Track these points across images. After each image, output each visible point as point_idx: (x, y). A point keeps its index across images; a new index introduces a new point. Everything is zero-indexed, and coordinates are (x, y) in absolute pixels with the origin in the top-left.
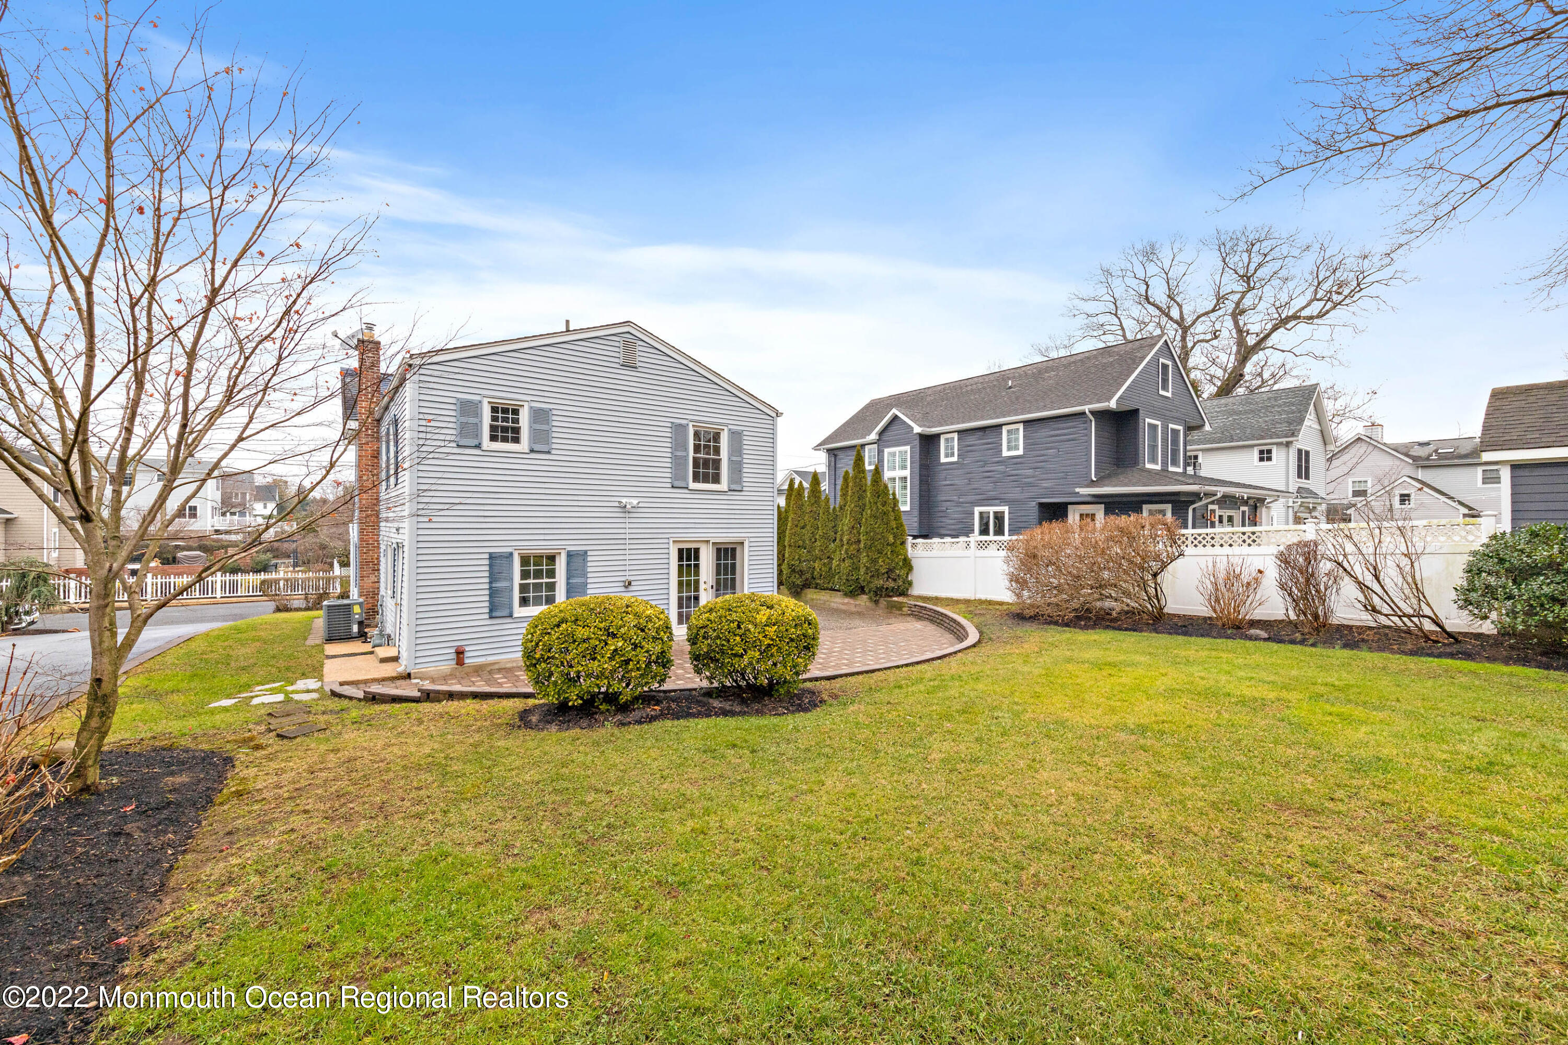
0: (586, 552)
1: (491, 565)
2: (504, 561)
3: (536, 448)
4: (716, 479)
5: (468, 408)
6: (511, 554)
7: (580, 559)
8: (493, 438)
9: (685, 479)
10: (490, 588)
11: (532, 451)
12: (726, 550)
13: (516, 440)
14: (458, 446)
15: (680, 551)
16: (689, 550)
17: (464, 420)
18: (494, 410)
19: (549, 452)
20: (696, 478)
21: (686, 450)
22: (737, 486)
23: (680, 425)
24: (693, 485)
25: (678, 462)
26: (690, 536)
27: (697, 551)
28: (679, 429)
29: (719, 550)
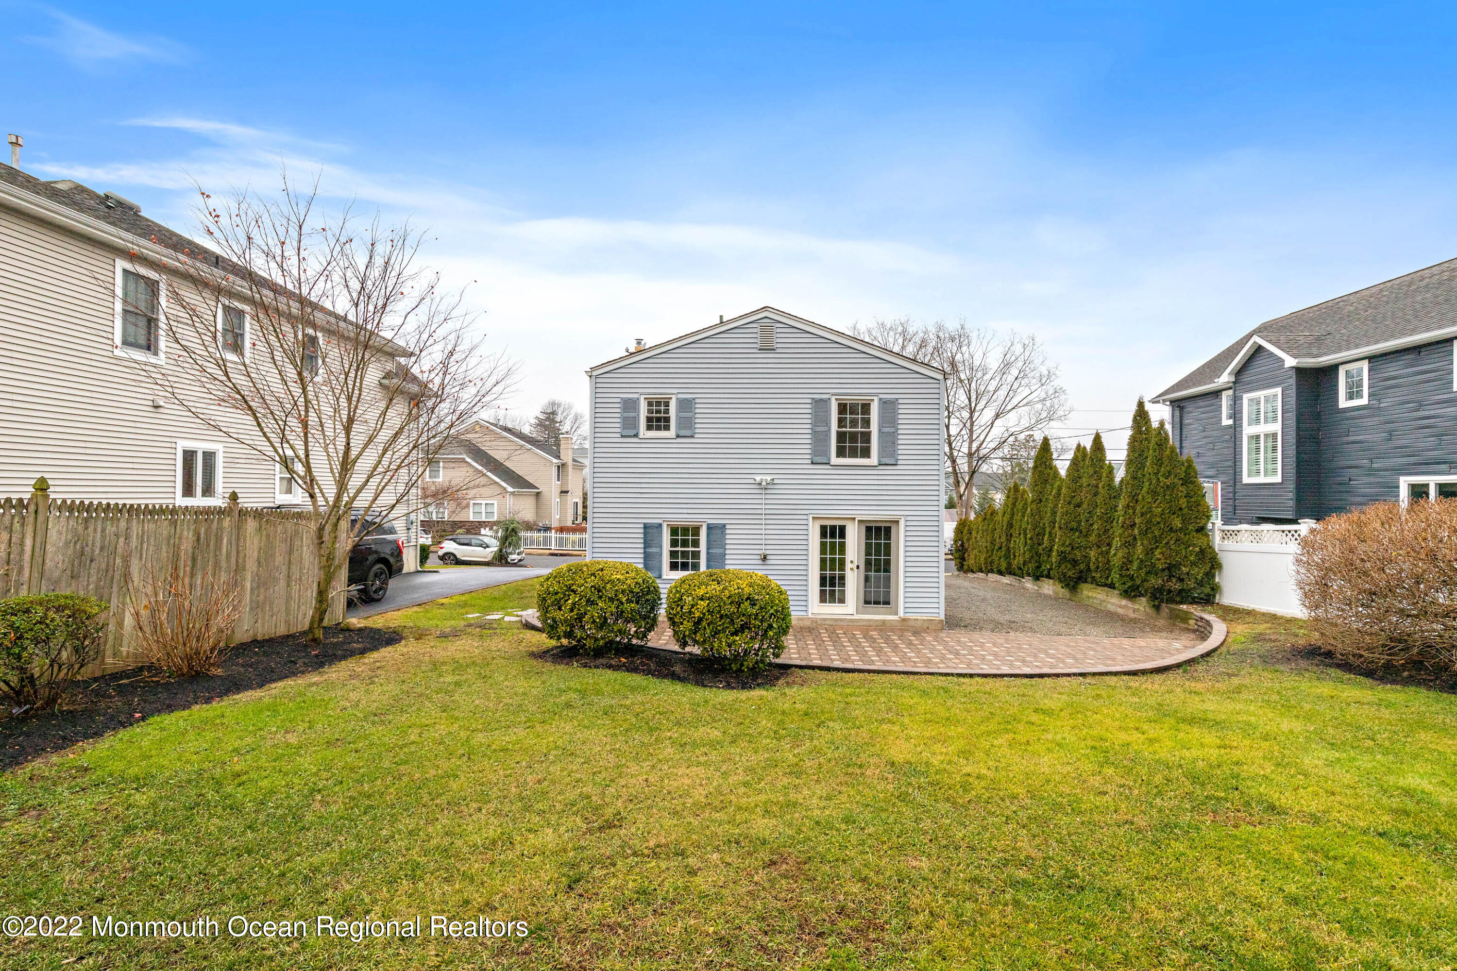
0: (724, 525)
1: (645, 534)
2: (655, 530)
3: (682, 433)
4: (866, 453)
5: (630, 405)
6: (660, 525)
7: (719, 531)
8: (649, 428)
9: (827, 454)
10: (645, 553)
11: (678, 436)
12: (878, 529)
13: (667, 428)
14: (622, 436)
15: (823, 529)
16: (833, 528)
17: (626, 415)
18: (650, 404)
19: (692, 437)
20: (841, 453)
21: (828, 424)
22: (889, 458)
23: (821, 400)
24: (835, 460)
25: (819, 440)
26: (834, 513)
27: (842, 529)
28: (820, 405)
29: (869, 529)
